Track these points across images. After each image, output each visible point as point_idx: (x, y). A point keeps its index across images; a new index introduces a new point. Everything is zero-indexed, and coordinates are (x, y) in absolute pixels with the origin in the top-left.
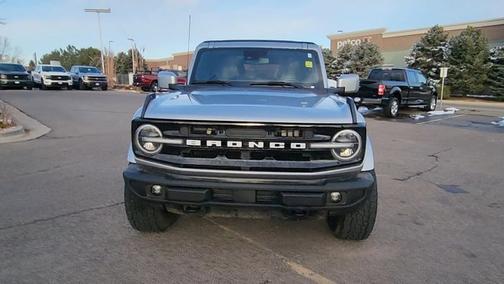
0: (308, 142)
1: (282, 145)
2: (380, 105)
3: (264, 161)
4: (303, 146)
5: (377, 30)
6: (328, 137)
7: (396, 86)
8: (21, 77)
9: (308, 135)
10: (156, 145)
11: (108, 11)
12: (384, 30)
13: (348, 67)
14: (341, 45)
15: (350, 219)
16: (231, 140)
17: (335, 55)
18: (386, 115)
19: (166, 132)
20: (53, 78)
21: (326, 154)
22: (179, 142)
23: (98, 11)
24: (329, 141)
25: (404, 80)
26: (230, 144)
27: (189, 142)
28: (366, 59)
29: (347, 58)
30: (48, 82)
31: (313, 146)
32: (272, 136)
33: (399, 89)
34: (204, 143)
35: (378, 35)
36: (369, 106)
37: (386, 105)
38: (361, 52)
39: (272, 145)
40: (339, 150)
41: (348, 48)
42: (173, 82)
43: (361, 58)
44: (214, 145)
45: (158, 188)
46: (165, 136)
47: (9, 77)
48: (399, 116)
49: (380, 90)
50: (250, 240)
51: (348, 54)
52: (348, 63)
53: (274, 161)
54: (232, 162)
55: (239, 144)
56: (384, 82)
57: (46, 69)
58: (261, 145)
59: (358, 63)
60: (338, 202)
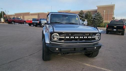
1: (87, 37)
6: (95, 35)
9: (91, 35)
10: (57, 38)
22: (64, 37)
24: (95, 36)
26: (76, 37)
27: (66, 37)
31: (92, 37)
34: (70, 37)
35: (69, 11)
39: (85, 37)
42: (46, 22)
44: (72, 38)
45: (57, 49)
46: (60, 36)
53: (85, 41)
55: (78, 37)
60: (96, 49)
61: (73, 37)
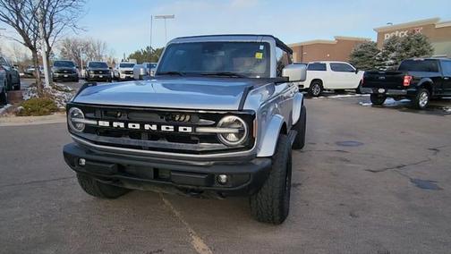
0: (194, 127)
1: (172, 129)
2: (407, 97)
3: (159, 141)
4: (189, 130)
5: (430, 20)
6: (213, 123)
7: (427, 77)
8: (104, 72)
11: (173, 17)
12: (437, 19)
13: (393, 59)
14: (387, 37)
15: (255, 202)
16: (131, 122)
17: (380, 48)
18: (414, 107)
19: (88, 115)
20: (127, 72)
21: (213, 138)
22: (94, 122)
23: (164, 17)
24: (214, 126)
25: (437, 71)
26: (130, 126)
27: (101, 123)
28: (413, 50)
29: (392, 50)
30: (123, 76)
31: (199, 130)
32: (164, 120)
33: (430, 80)
34: (111, 124)
35: (429, 26)
36: (397, 98)
37: (413, 97)
38: (408, 43)
40: (225, 135)
41: (394, 39)
42: (142, 74)
43: (407, 49)
44: (119, 126)
46: (86, 118)
47: (96, 72)
48: (428, 108)
49: (406, 81)
50: (177, 214)
51: (394, 46)
52: (393, 55)
53: (166, 142)
54: (133, 142)
55: (138, 126)
56: (410, 73)
57: (122, 66)
58: (154, 127)
59: (404, 54)
60: (225, 184)
61: (122, 125)
